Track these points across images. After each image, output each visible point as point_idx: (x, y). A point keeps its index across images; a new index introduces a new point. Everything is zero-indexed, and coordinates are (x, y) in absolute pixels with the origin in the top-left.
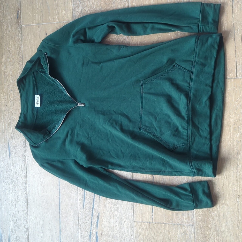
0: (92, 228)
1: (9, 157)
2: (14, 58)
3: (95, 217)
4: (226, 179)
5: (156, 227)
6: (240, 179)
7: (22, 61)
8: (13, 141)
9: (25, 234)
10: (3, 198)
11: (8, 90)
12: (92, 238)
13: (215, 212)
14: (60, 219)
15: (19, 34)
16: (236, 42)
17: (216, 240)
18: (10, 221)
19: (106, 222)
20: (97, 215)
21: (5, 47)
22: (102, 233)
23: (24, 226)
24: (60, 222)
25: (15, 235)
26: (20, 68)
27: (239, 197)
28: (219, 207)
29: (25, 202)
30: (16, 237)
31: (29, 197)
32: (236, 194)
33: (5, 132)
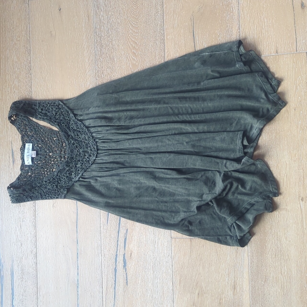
0: (119, 248)
1: (12, 165)
2: (19, 41)
3: (122, 235)
4: (287, 178)
5: (200, 244)
6: (303, 178)
7: (29, 44)
8: (18, 144)
9: (32, 262)
10: (5, 218)
11: (11, 81)
12: (119, 262)
13: (273, 220)
14: (77, 240)
15: (25, 10)
16: (295, 9)
17: (275, 255)
18: (13, 246)
19: (136, 241)
20: (125, 232)
21: (9, 27)
22: (131, 255)
23: (31, 252)
24: (77, 243)
25: (19, 264)
26: (26, 52)
27: (302, 200)
28: (278, 213)
29: (32, 221)
30: (21, 266)
31: (39, 214)
32: (299, 197)
33: (7, 133)
